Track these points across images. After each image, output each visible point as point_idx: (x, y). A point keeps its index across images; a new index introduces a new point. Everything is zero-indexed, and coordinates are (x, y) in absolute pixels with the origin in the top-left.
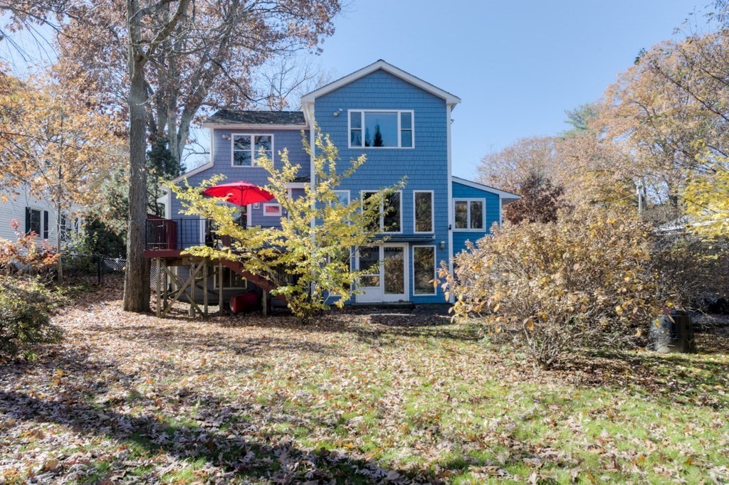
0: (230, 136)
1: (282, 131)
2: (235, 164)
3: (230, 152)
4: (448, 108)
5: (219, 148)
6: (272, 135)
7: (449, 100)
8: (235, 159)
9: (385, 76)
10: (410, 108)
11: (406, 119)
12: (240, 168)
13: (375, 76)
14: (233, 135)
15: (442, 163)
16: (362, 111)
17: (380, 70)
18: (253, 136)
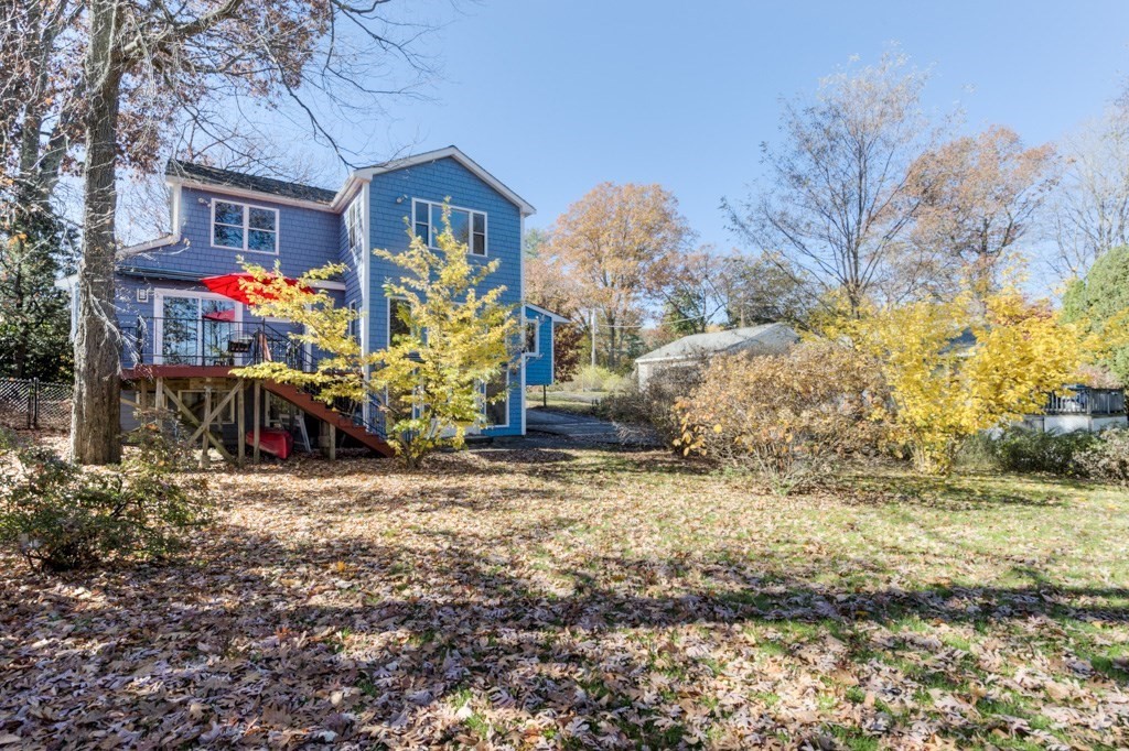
0: (210, 202)
1: (291, 207)
2: (216, 243)
3: (209, 225)
4: (522, 217)
5: (190, 216)
6: (277, 212)
7: (525, 209)
8: (217, 235)
9: (456, 166)
10: (484, 210)
11: (479, 221)
12: (224, 250)
13: (444, 163)
14: (214, 200)
15: (515, 278)
16: (430, 203)
17: (451, 158)
18: (246, 208)
